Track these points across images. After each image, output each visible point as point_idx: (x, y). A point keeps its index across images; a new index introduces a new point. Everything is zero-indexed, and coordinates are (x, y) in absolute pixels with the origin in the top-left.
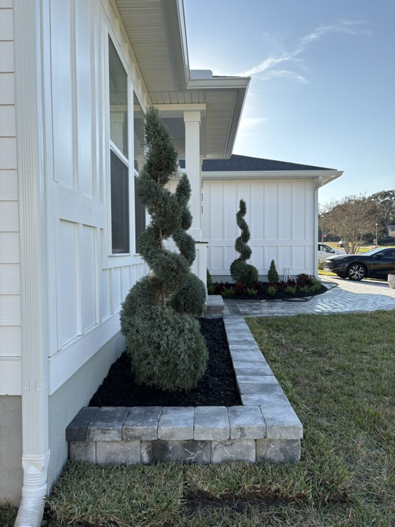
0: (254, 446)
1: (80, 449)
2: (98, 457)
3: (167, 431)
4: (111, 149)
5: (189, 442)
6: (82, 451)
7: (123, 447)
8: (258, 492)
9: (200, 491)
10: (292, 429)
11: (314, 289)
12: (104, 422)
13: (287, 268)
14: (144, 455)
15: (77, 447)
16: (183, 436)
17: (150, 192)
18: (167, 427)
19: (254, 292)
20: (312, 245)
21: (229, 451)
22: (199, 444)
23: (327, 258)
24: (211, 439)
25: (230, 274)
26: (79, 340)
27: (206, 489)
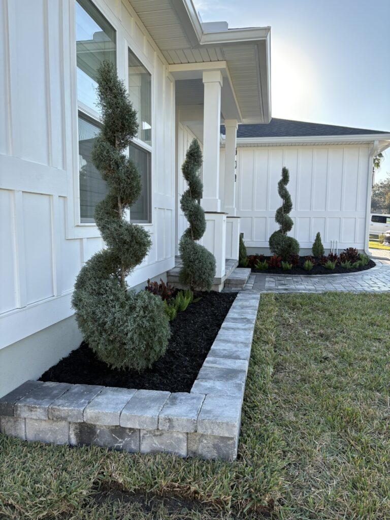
0: (185, 439)
1: (9, 424)
2: (27, 434)
3: (93, 414)
4: (79, 110)
5: (117, 428)
6: (11, 426)
7: (51, 426)
8: (177, 491)
9: (115, 482)
10: (225, 425)
11: (358, 265)
12: (35, 399)
13: (335, 242)
14: (71, 437)
15: (7, 422)
16: (109, 421)
17: (102, 156)
18: (93, 411)
19: (288, 266)
20: (364, 217)
21: (158, 441)
22: (127, 431)
23: (387, 232)
24: (137, 427)
25: (269, 246)
26: (17, 312)
27: (121, 481)
